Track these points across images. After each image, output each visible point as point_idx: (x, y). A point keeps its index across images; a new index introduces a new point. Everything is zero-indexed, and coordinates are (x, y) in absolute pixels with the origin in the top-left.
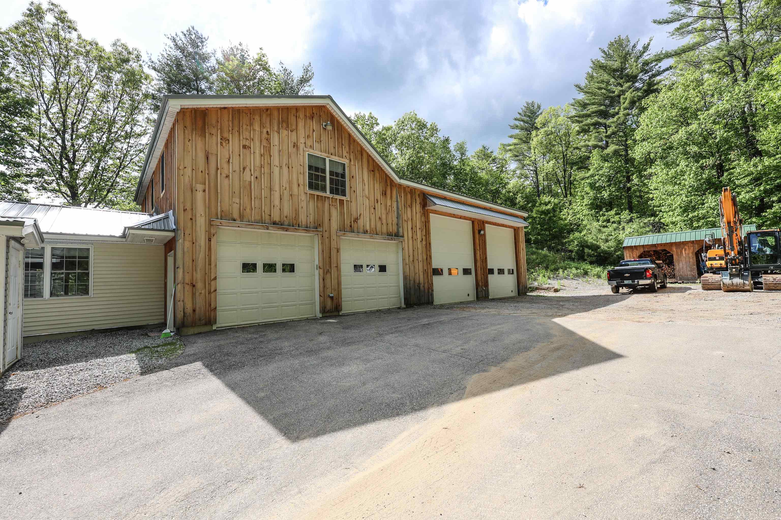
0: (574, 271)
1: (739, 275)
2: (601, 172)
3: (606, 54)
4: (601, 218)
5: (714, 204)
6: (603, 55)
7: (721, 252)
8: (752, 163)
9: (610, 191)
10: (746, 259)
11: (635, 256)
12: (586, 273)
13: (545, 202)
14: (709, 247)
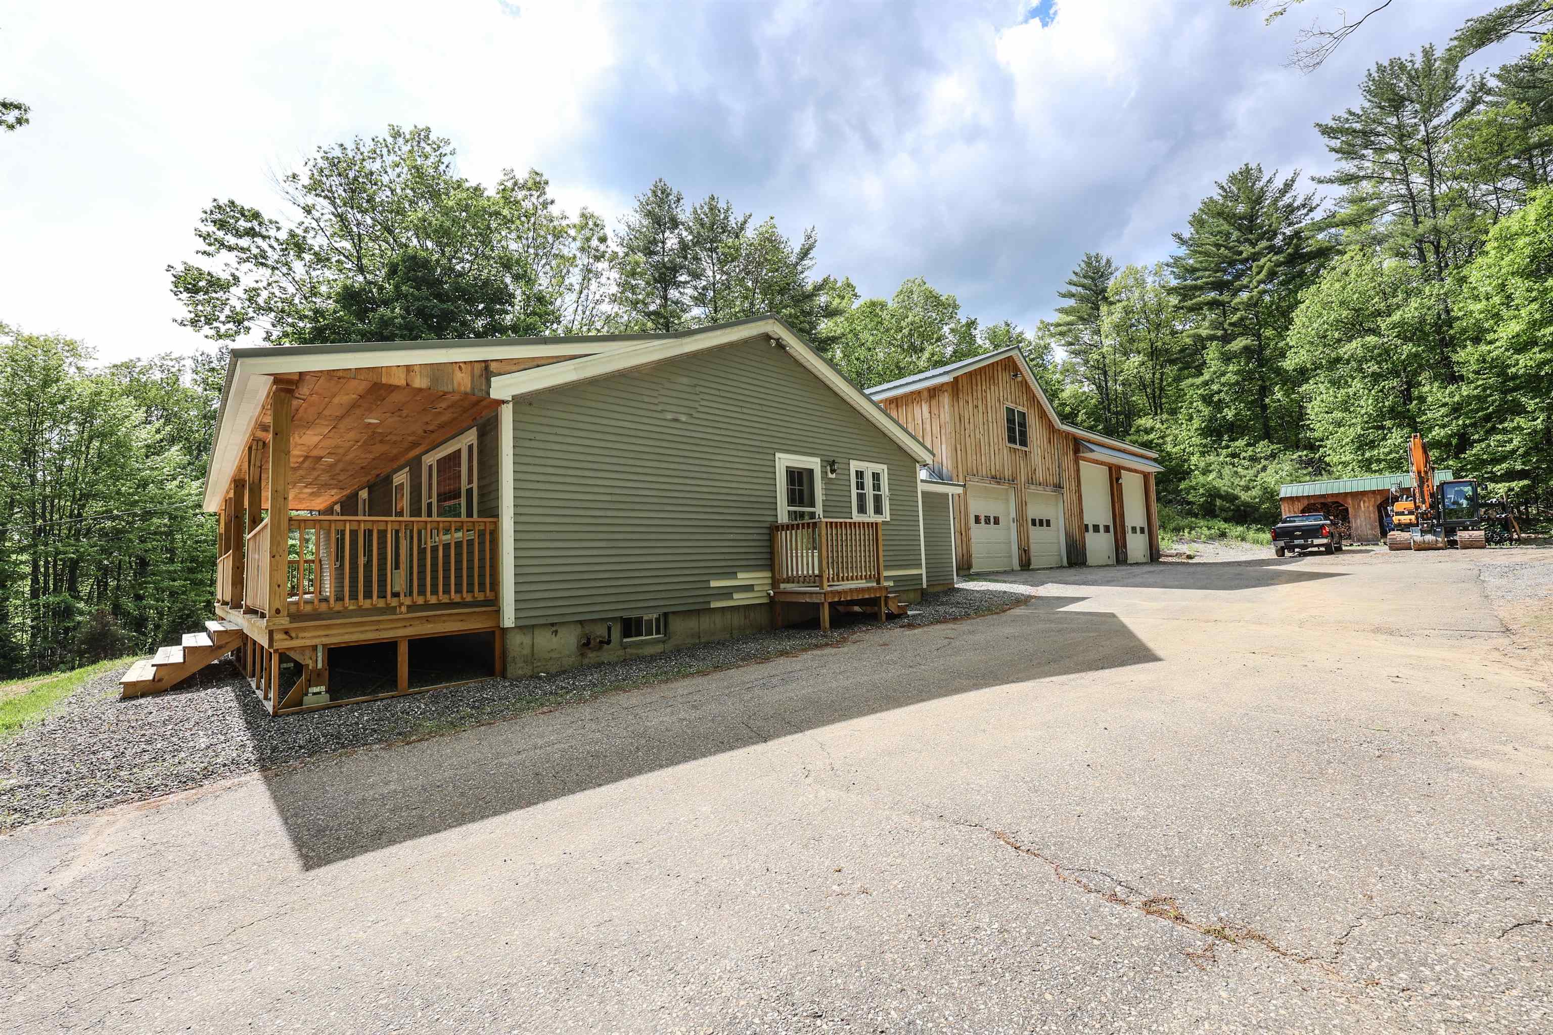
0: (1205, 531)
1: (1431, 530)
2: (1223, 380)
3: (1225, 190)
4: (1224, 452)
5: (1399, 441)
6: (1221, 191)
7: (1410, 505)
8: (1447, 392)
9: (1236, 409)
10: (1439, 513)
11: (1296, 510)
12: (1223, 535)
13: (1146, 429)
14: (1396, 499)
